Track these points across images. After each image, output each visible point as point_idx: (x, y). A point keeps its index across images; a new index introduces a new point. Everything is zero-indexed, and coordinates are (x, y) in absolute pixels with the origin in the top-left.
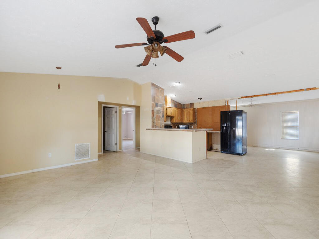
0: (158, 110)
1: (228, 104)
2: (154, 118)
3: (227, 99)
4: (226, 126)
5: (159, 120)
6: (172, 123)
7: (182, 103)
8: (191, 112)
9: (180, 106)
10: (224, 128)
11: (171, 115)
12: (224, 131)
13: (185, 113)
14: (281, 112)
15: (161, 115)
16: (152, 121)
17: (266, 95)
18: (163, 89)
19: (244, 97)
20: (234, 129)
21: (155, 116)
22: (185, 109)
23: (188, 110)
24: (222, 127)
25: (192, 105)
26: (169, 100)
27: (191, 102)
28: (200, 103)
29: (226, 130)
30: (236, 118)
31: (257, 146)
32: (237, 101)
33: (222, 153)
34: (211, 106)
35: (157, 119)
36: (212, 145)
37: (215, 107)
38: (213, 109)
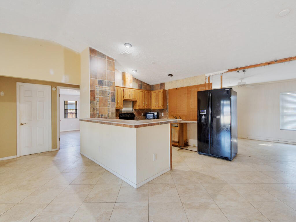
0: (103, 91)
1: (209, 81)
2: (95, 102)
3: (207, 75)
4: (205, 113)
5: (105, 105)
6: (135, 110)
7: (151, 84)
8: (161, 95)
9: (148, 87)
10: (203, 117)
11: (131, 99)
12: (203, 121)
13: (154, 97)
14: (281, 94)
15: (109, 98)
16: (91, 107)
17: (269, 64)
18: (113, 60)
19: (234, 69)
20: (218, 117)
21: (97, 99)
22: (154, 91)
23: (157, 91)
24: (200, 116)
25: (162, 85)
26: (129, 78)
27: (162, 82)
28: (172, 82)
29: (206, 120)
30: (220, 103)
31: (247, 139)
32: (221, 77)
33: (200, 154)
34: (187, 86)
35: (102, 104)
36: (187, 139)
37: (191, 86)
38: (188, 89)
